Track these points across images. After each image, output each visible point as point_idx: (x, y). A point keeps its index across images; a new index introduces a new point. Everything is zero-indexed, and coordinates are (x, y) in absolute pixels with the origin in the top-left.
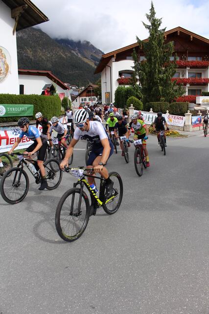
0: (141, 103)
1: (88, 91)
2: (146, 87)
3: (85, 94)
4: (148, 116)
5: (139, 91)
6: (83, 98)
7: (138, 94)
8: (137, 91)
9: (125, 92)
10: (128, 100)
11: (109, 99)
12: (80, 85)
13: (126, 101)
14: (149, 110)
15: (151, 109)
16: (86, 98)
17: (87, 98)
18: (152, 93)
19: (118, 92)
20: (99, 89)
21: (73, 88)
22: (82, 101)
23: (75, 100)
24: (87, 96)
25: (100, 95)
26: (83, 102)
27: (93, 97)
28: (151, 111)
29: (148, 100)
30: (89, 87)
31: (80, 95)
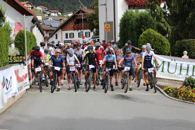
0: (167, 42)
1: (77, 20)
2: (177, 12)
3: (72, 24)
4: (179, 65)
5: (163, 20)
6: (69, 32)
7: (162, 25)
8: (159, 19)
9: (137, 20)
10: (141, 36)
11: (110, 34)
12: (65, 11)
13: (138, 38)
14: (180, 55)
15: (185, 52)
16: (72, 32)
17: (76, 33)
18: (187, 22)
19: (125, 22)
20: (95, 17)
21: (53, 14)
22: (67, 37)
23: (54, 36)
24: (75, 29)
25: (97, 27)
26: (69, 39)
27: (85, 31)
28: (185, 56)
29: (181, 35)
30: (79, 12)
31: (63, 27)
